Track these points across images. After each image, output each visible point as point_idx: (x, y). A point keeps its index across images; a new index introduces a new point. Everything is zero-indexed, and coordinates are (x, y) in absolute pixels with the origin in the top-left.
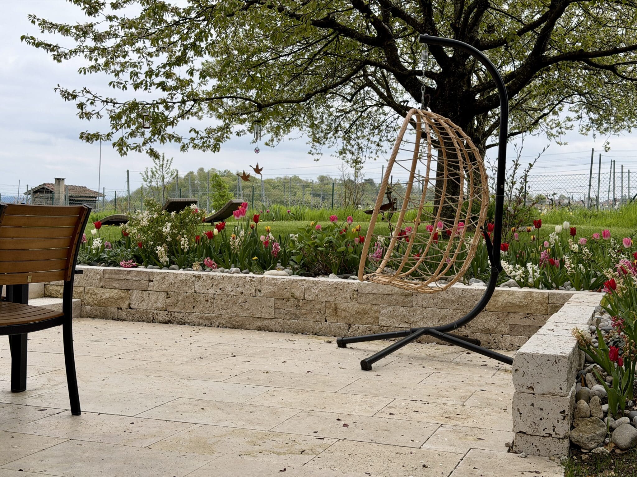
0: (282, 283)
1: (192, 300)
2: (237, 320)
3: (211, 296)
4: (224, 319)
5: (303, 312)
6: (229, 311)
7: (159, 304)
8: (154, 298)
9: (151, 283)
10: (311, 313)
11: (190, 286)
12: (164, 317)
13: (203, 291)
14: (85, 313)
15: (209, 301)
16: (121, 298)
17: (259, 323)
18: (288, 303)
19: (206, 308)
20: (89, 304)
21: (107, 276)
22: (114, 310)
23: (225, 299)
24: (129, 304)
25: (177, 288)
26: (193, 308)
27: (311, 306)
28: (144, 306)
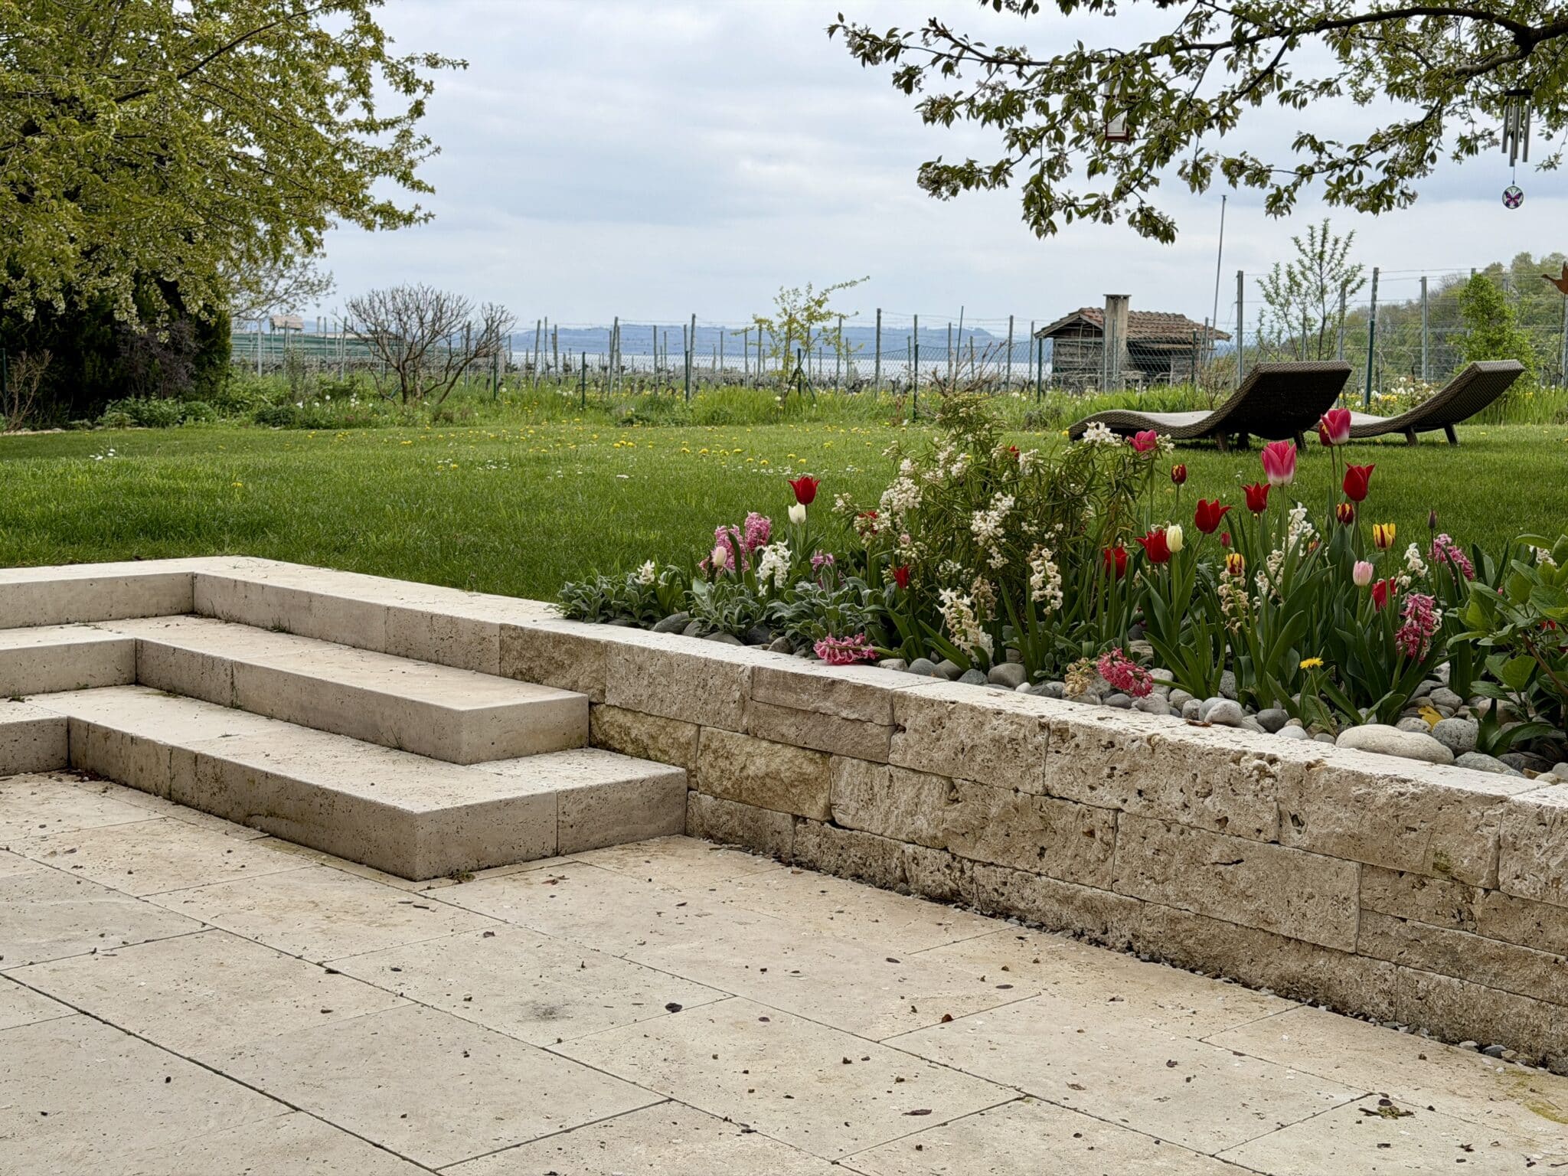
0: (1395, 803)
1: (1034, 821)
2: (1203, 934)
3: (1103, 815)
4: (1152, 921)
5: (1490, 945)
6: (1170, 889)
7: (922, 824)
8: (905, 795)
9: (898, 738)
10: (1527, 959)
11: (1029, 767)
12: (938, 876)
13: (1074, 793)
14: (697, 820)
15: (1098, 834)
16: (804, 780)
17: (1292, 964)
18: (1420, 896)
19: (1087, 862)
20: (709, 790)
21: (761, 693)
22: (780, 820)
23: (1158, 836)
24: (829, 808)
25: (985, 768)
26: (1041, 855)
27: (1526, 925)
28: (873, 822)
